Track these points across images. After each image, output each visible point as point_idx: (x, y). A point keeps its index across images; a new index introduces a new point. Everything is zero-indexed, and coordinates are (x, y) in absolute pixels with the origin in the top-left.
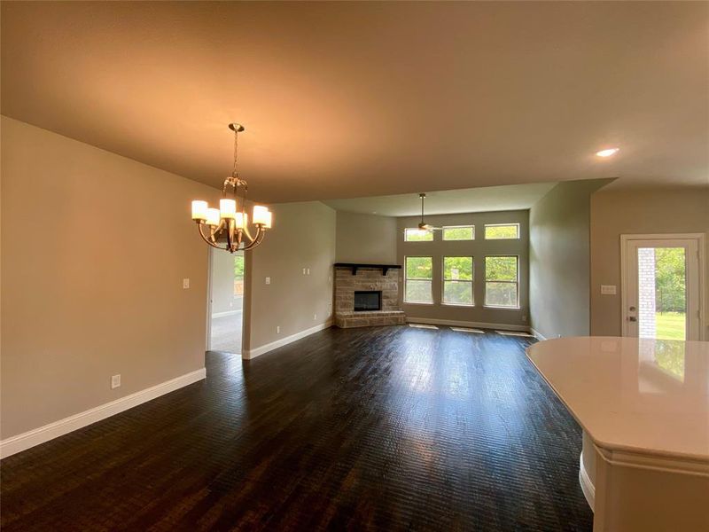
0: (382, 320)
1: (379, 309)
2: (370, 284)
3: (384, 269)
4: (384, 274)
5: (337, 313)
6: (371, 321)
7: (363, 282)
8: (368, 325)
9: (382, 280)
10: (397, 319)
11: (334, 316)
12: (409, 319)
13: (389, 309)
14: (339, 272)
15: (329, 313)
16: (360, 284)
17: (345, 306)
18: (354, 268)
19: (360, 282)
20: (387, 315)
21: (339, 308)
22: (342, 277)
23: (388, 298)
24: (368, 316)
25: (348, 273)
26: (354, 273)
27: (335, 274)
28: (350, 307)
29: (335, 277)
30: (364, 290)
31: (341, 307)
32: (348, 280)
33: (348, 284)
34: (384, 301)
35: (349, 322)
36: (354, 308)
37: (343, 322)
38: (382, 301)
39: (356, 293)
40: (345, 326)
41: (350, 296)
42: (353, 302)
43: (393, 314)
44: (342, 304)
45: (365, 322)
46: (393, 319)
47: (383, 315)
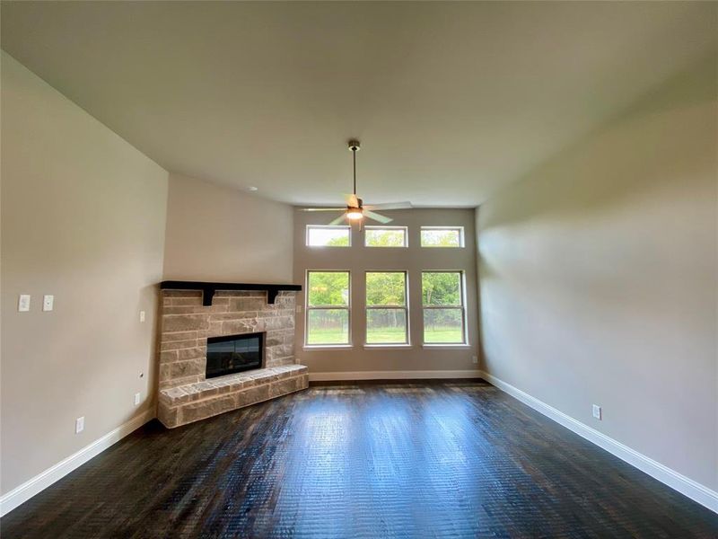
0: (263, 391)
1: (260, 366)
2: (241, 321)
3: (271, 292)
4: (271, 301)
5: (163, 391)
6: (241, 397)
7: (226, 318)
8: (236, 406)
9: (266, 311)
10: (294, 382)
11: (154, 399)
13: (278, 364)
14: (171, 301)
15: (140, 395)
16: (222, 322)
17: (183, 371)
18: (207, 292)
19: (220, 319)
20: (275, 378)
21: (168, 380)
22: (176, 311)
23: (276, 343)
24: (236, 387)
25: (194, 301)
26: (207, 302)
27: (160, 303)
28: (197, 371)
29: (160, 311)
30: (229, 333)
31: (174, 375)
32: (192, 316)
33: (186, 323)
34: (270, 351)
35: (187, 411)
36: (204, 374)
37: (175, 412)
38: (265, 349)
39: (211, 341)
40: (179, 423)
41: (195, 350)
42: (203, 361)
43: (286, 374)
44: (177, 370)
45: (230, 402)
46: (285, 384)
47: (268, 380)
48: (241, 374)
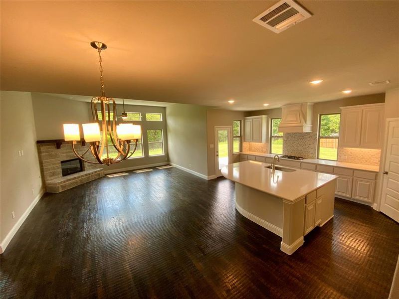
0: (89, 178)
1: (83, 171)
2: (72, 154)
4: (83, 145)
5: (47, 182)
6: (81, 181)
7: (66, 153)
9: (82, 149)
10: (99, 174)
12: (106, 172)
13: (90, 169)
14: (43, 148)
16: (65, 155)
17: (53, 174)
18: (57, 143)
21: (48, 178)
22: (46, 152)
24: (78, 177)
26: (59, 147)
27: (39, 150)
28: (59, 174)
29: (40, 152)
30: (69, 159)
31: (50, 176)
32: (53, 153)
33: (51, 156)
34: (86, 164)
35: (63, 187)
36: (62, 175)
37: (58, 187)
38: (84, 165)
39: (62, 162)
40: (61, 191)
41: (57, 166)
42: (60, 170)
43: (96, 172)
44: (51, 174)
45: (77, 182)
46: (96, 175)
47: (89, 174)
48: (77, 173)
